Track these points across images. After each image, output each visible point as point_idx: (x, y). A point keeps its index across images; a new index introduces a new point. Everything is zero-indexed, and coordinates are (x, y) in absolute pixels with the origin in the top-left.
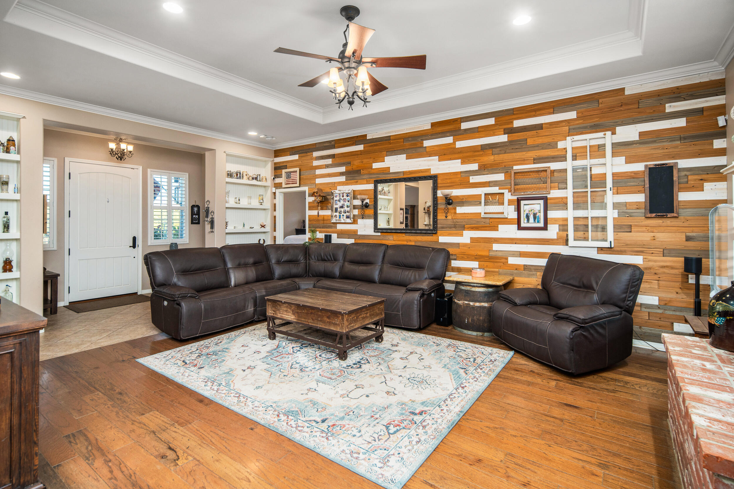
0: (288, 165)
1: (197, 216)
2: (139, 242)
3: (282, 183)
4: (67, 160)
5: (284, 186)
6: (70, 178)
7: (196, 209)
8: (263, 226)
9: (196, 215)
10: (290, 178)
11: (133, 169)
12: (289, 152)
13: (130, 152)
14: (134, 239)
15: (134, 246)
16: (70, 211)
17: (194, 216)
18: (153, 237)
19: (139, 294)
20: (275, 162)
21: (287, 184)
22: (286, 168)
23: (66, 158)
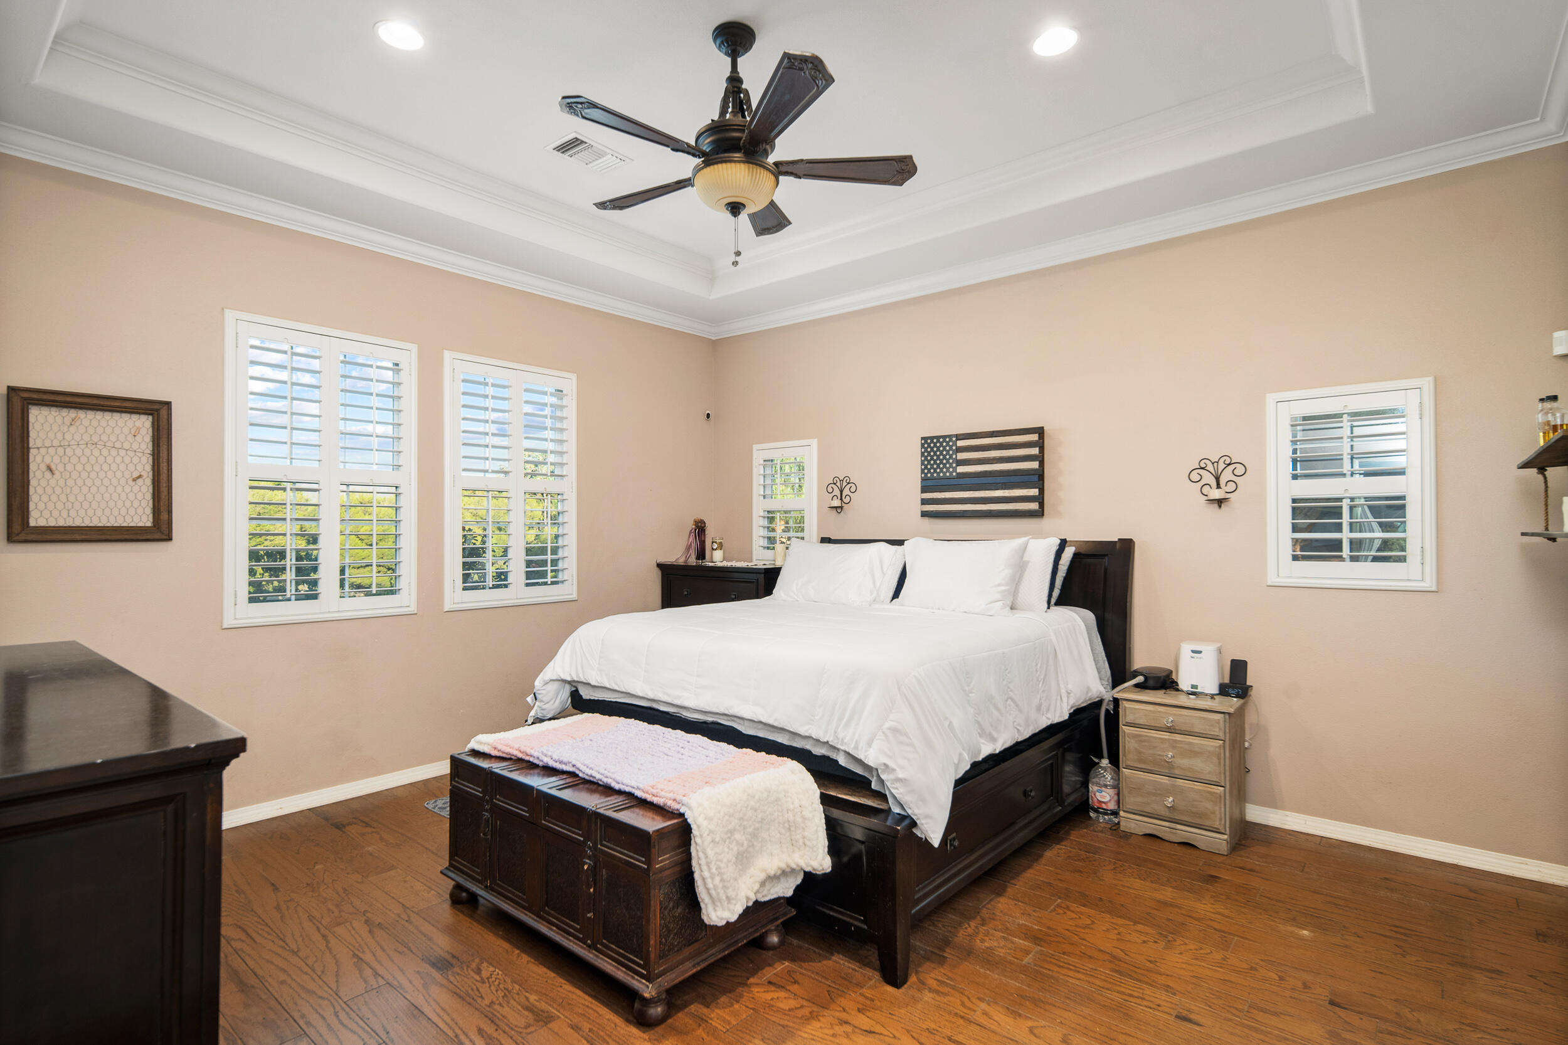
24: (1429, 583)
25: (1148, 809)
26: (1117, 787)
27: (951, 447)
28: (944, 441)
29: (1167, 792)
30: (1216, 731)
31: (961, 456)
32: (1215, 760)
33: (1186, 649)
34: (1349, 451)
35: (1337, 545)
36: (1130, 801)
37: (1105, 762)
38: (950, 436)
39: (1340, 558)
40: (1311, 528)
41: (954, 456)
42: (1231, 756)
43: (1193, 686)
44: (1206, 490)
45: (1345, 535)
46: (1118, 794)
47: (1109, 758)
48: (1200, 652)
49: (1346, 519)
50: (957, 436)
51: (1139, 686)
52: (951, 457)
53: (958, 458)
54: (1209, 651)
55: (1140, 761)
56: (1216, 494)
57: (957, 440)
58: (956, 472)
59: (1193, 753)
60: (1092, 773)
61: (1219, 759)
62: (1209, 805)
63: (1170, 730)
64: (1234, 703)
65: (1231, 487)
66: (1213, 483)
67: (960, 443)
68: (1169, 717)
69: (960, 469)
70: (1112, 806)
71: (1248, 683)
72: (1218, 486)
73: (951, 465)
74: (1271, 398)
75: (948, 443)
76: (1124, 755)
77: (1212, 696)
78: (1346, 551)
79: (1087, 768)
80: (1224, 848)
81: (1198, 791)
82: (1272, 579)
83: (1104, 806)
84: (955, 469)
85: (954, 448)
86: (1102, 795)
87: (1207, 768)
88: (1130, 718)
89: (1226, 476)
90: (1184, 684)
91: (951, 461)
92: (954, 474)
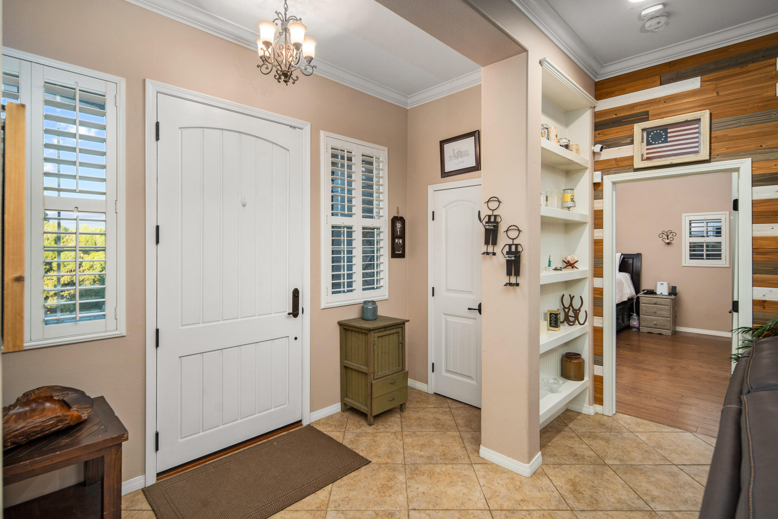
0: (652, 110)
1: (401, 241)
2: (305, 302)
3: (632, 158)
4: (151, 87)
5: (638, 164)
6: (157, 138)
7: (399, 225)
8: (570, 265)
9: (399, 238)
10: (667, 142)
11: (294, 128)
12: (658, 78)
13: (310, 60)
14: (296, 293)
15: (295, 313)
16: (158, 228)
17: (397, 241)
18: (330, 290)
19: (305, 423)
20: (596, 110)
21: (648, 159)
22: (647, 119)
23: (148, 81)
24: (727, 265)
25: (649, 325)
26: (639, 319)
29: (655, 320)
30: (669, 304)
32: (668, 311)
33: (659, 283)
34: (706, 230)
35: (702, 255)
36: (643, 323)
37: (635, 314)
39: (703, 259)
40: (694, 251)
42: (672, 310)
43: (661, 293)
44: (664, 240)
45: (705, 253)
46: (639, 323)
47: (636, 313)
48: (663, 284)
49: (705, 248)
51: (644, 293)
54: (666, 284)
55: (646, 313)
56: (667, 241)
59: (662, 310)
60: (631, 317)
61: (669, 311)
62: (666, 323)
63: (656, 304)
64: (673, 297)
65: (672, 239)
66: (666, 238)
68: (655, 300)
70: (637, 326)
71: (677, 292)
72: (668, 239)
74: (684, 215)
76: (641, 311)
77: (667, 295)
78: (705, 257)
79: (630, 317)
80: (670, 334)
81: (663, 320)
82: (684, 264)
83: (635, 326)
86: (634, 323)
87: (666, 313)
88: (643, 301)
89: (670, 236)
90: (658, 292)
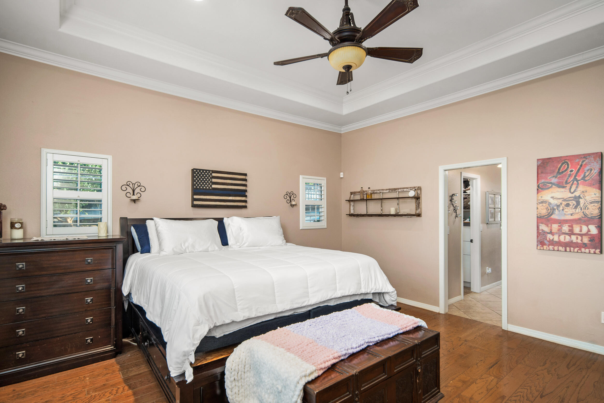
27: (209, 176)
28: (206, 172)
31: (214, 180)
38: (209, 171)
41: (211, 180)
50: (212, 171)
52: (209, 180)
53: (213, 181)
57: (212, 173)
58: (212, 187)
67: (214, 175)
69: (214, 186)
73: (209, 184)
75: (208, 174)
84: (211, 186)
85: (211, 176)
91: (209, 182)
92: (211, 188)
